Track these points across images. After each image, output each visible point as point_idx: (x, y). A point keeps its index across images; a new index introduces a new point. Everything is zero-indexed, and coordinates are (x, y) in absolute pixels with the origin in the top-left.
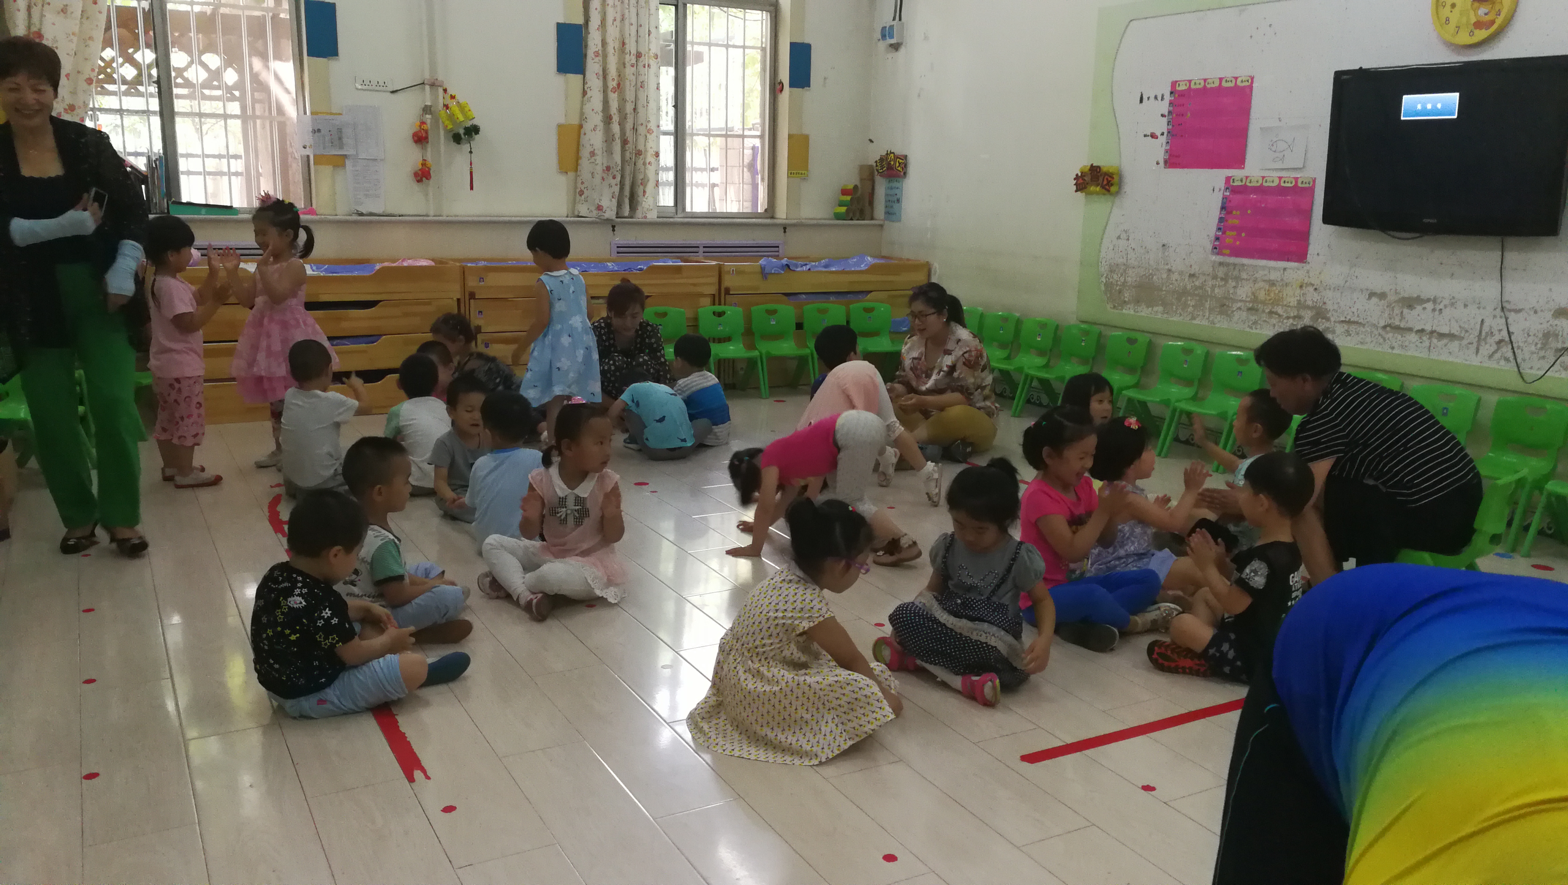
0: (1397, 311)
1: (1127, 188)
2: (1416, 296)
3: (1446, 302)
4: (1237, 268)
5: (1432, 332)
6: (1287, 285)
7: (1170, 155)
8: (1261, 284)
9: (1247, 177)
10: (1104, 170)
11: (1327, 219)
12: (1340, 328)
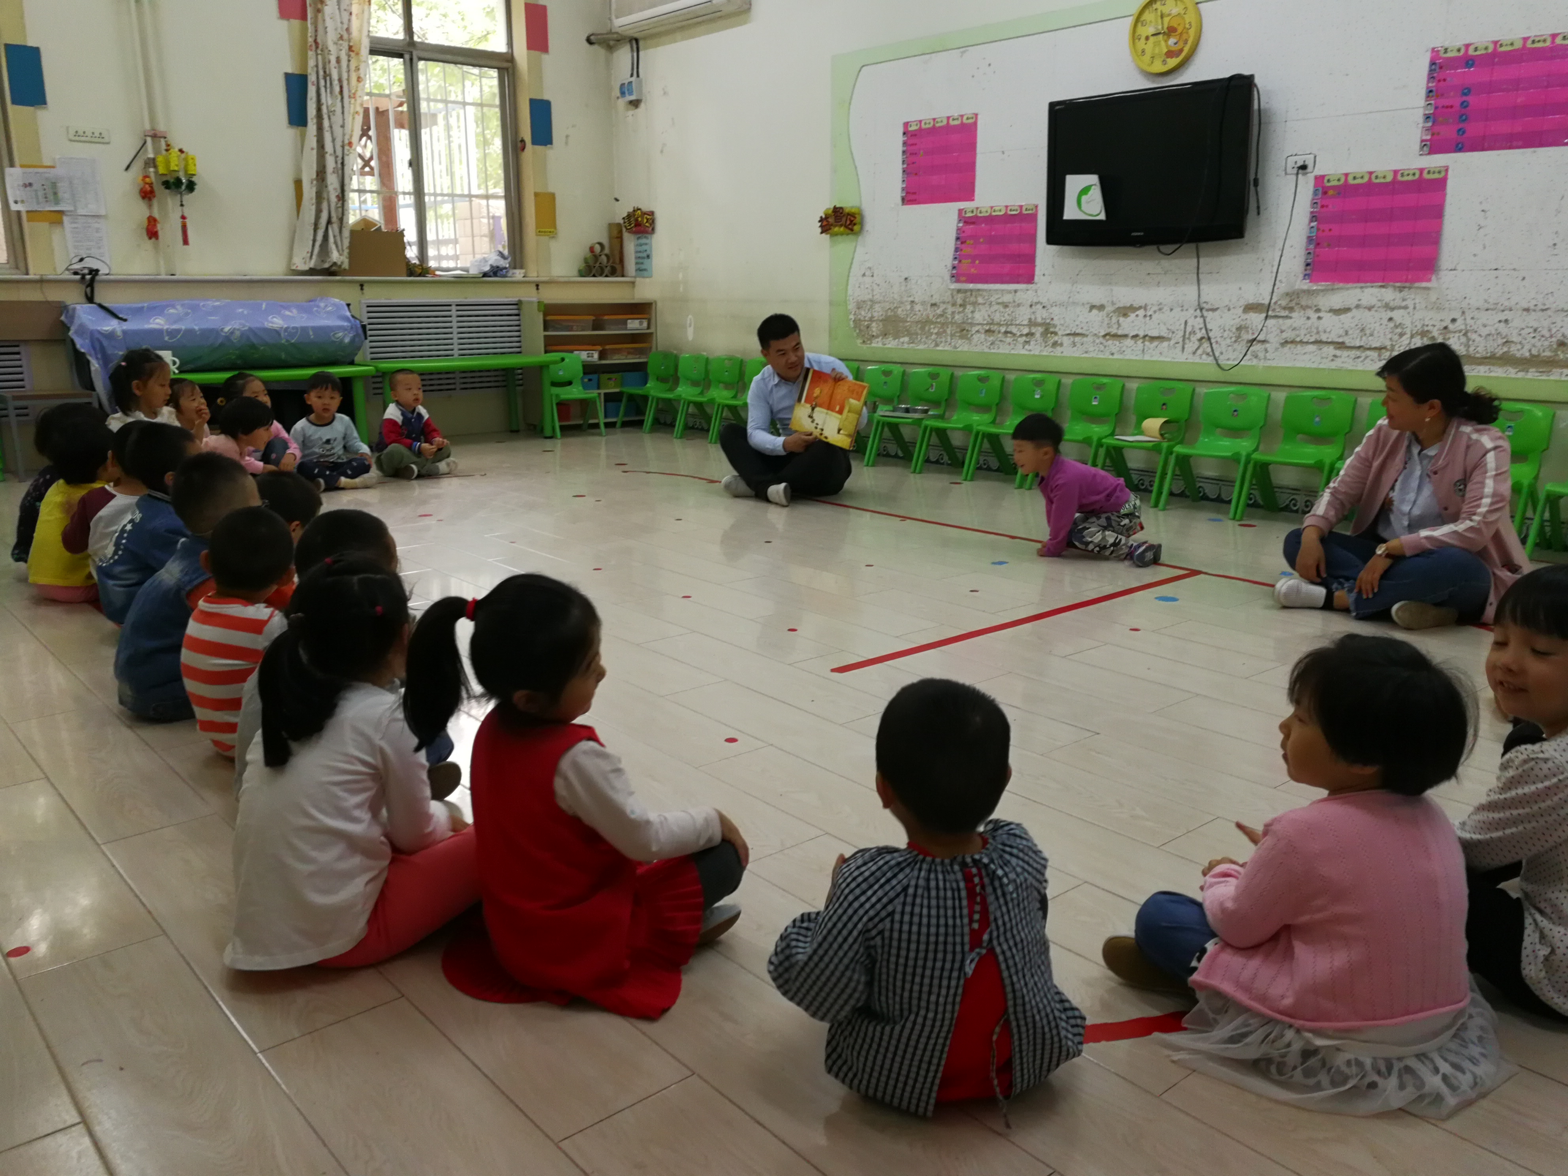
0: (1114, 320)
1: (869, 225)
2: (1128, 305)
3: (1155, 308)
4: (974, 293)
5: (1145, 336)
6: (1019, 305)
7: (907, 193)
8: (996, 307)
9: (977, 208)
10: (847, 211)
11: (1050, 241)
12: (1066, 341)
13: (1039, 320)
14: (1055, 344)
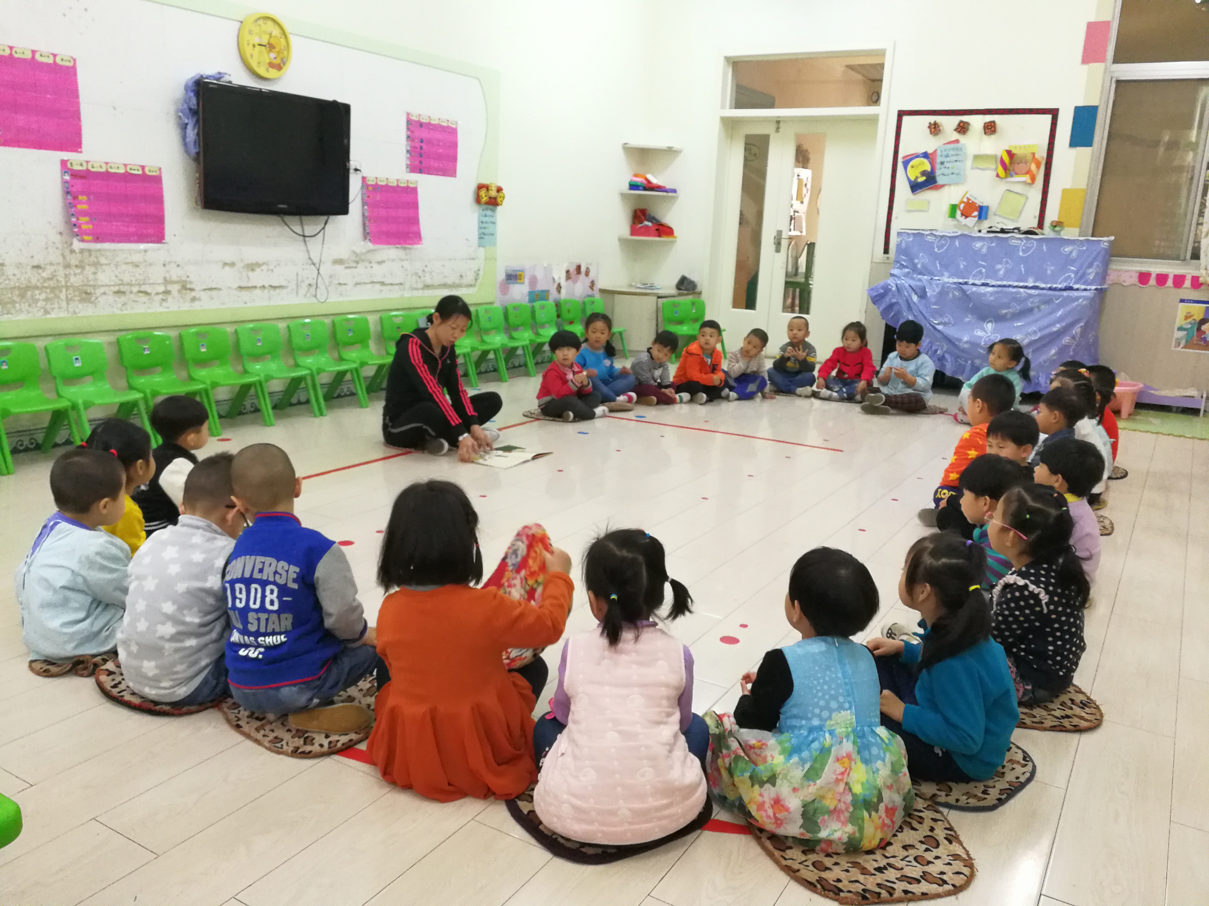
0: (244, 274)
2: (254, 262)
3: (274, 264)
5: (269, 286)
6: (150, 265)
9: (88, 162)
11: (206, 205)
12: (204, 296)
13: (175, 278)
14: (194, 299)
